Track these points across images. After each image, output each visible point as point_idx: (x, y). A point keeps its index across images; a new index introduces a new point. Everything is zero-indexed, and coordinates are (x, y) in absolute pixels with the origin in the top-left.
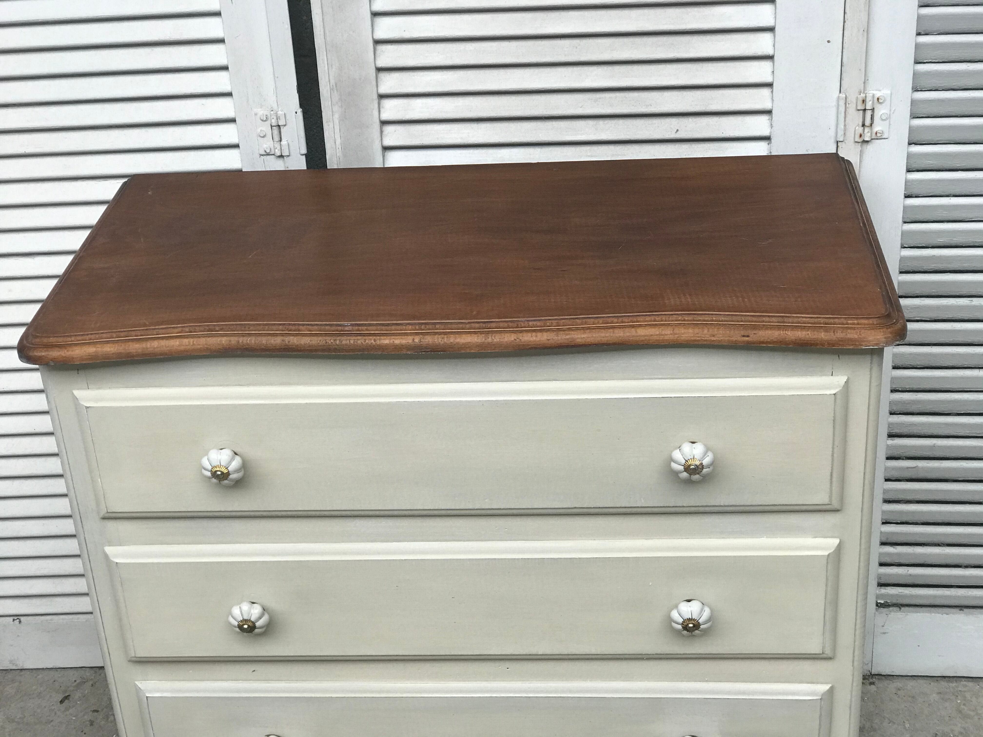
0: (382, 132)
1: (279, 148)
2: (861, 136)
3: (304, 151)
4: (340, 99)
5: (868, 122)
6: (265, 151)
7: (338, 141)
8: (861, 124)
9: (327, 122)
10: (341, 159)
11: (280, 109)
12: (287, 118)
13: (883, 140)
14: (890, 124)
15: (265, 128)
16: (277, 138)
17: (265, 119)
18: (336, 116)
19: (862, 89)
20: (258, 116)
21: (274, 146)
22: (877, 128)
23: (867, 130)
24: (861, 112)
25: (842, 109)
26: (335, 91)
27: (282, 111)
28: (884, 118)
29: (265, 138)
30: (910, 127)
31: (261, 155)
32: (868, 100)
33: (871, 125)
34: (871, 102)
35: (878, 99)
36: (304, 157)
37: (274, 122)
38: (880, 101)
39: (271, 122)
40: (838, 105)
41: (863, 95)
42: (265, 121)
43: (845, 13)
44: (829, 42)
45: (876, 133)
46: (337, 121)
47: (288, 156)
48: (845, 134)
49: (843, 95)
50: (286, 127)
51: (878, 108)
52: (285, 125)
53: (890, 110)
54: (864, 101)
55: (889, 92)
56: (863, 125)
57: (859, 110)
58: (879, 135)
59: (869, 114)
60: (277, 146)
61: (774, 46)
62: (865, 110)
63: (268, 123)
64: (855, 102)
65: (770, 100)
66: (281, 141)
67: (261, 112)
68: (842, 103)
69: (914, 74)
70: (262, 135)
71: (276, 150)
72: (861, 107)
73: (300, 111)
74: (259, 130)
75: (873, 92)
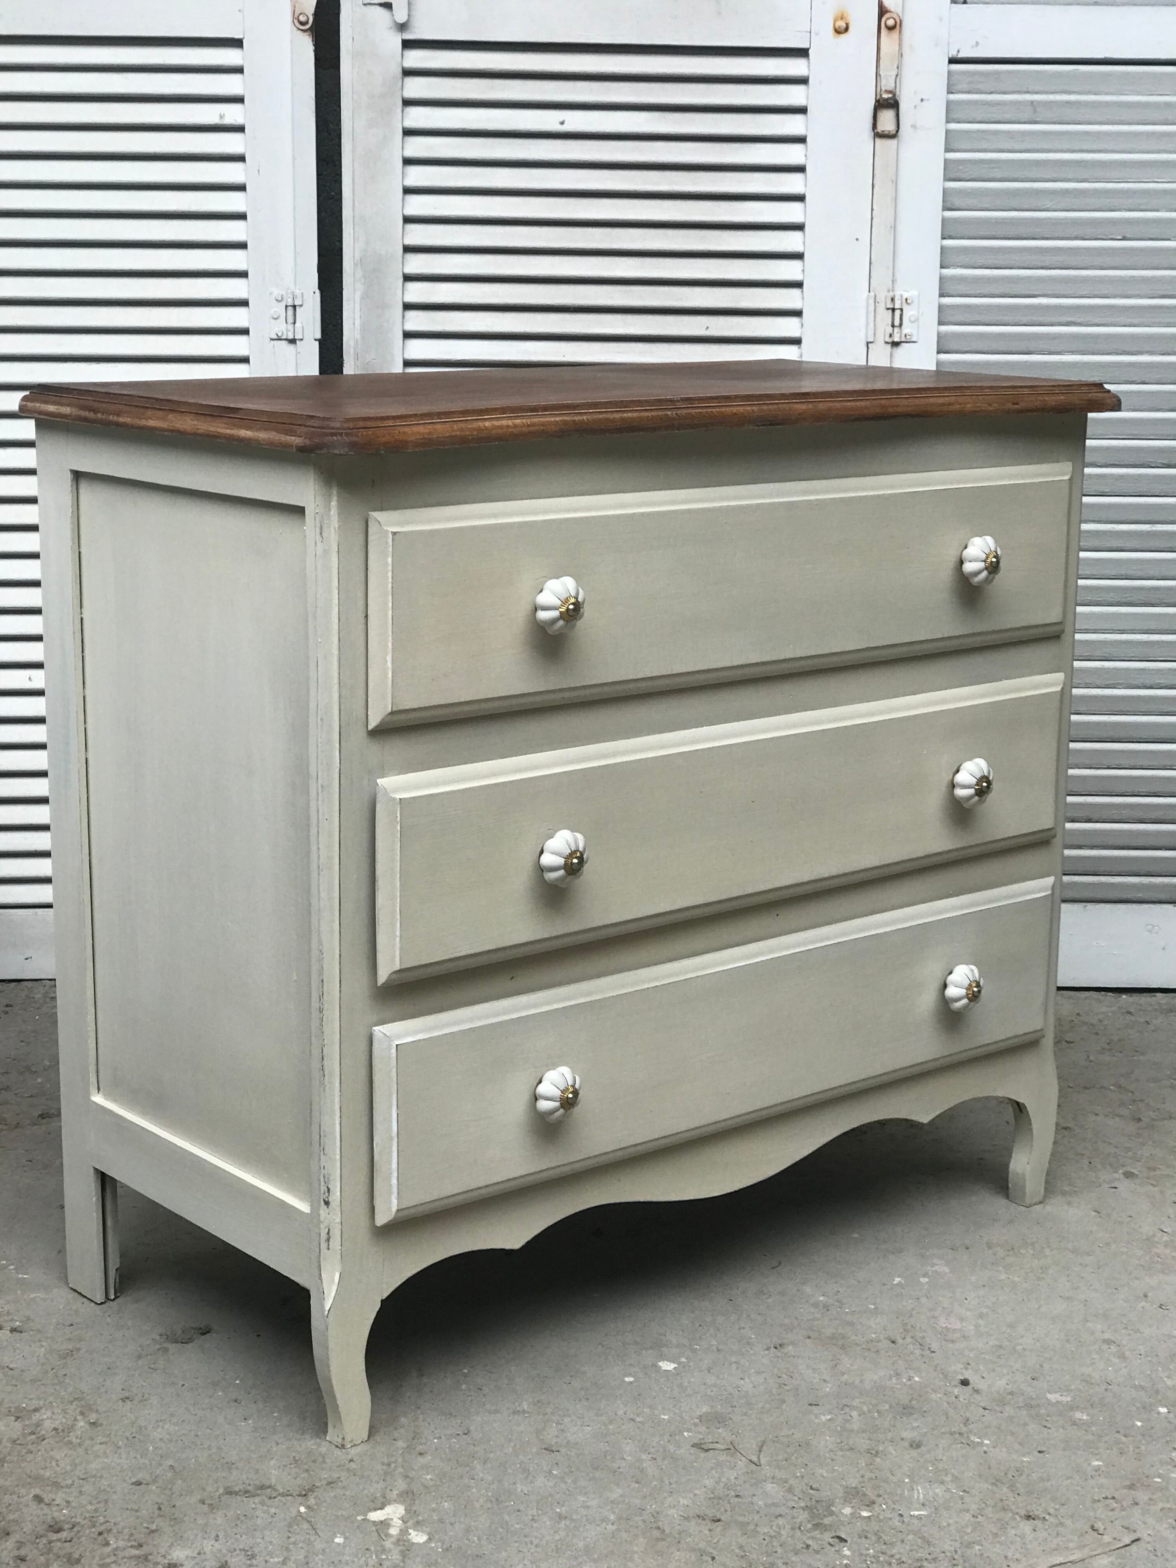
0: (403, 317)
1: (292, 330)
2: (891, 336)
3: (319, 336)
4: (364, 276)
5: (897, 323)
6: (277, 335)
7: (358, 322)
8: (890, 323)
9: (347, 300)
10: (359, 342)
11: (297, 288)
12: (304, 297)
13: (912, 344)
14: (918, 327)
15: (280, 309)
16: (290, 320)
17: (280, 299)
18: (358, 294)
19: (891, 288)
20: (274, 295)
21: (287, 329)
22: (906, 330)
23: (896, 330)
24: (890, 311)
25: (872, 308)
26: (359, 266)
27: (299, 290)
28: (913, 319)
29: (278, 320)
30: (938, 333)
31: (272, 339)
32: (896, 299)
33: (901, 325)
34: (899, 302)
35: (906, 299)
36: (317, 343)
37: (290, 303)
38: (908, 301)
39: (287, 302)
40: (868, 303)
41: (891, 294)
42: (280, 301)
43: (872, 210)
44: (857, 239)
45: (905, 336)
46: (358, 299)
47: (302, 340)
48: (875, 334)
49: (872, 294)
50: (302, 308)
51: (906, 308)
52: (301, 306)
53: (919, 312)
54: (893, 300)
55: (917, 293)
56: (893, 326)
57: (888, 309)
58: (908, 337)
59: (898, 313)
60: (291, 327)
61: (804, 243)
62: (893, 310)
63: (283, 304)
64: (884, 300)
65: (800, 300)
66: (294, 323)
67: (277, 292)
68: (872, 301)
69: (941, 278)
70: (275, 317)
71: (289, 333)
72: (890, 306)
73: (318, 292)
74: (272, 311)
75: (900, 292)
